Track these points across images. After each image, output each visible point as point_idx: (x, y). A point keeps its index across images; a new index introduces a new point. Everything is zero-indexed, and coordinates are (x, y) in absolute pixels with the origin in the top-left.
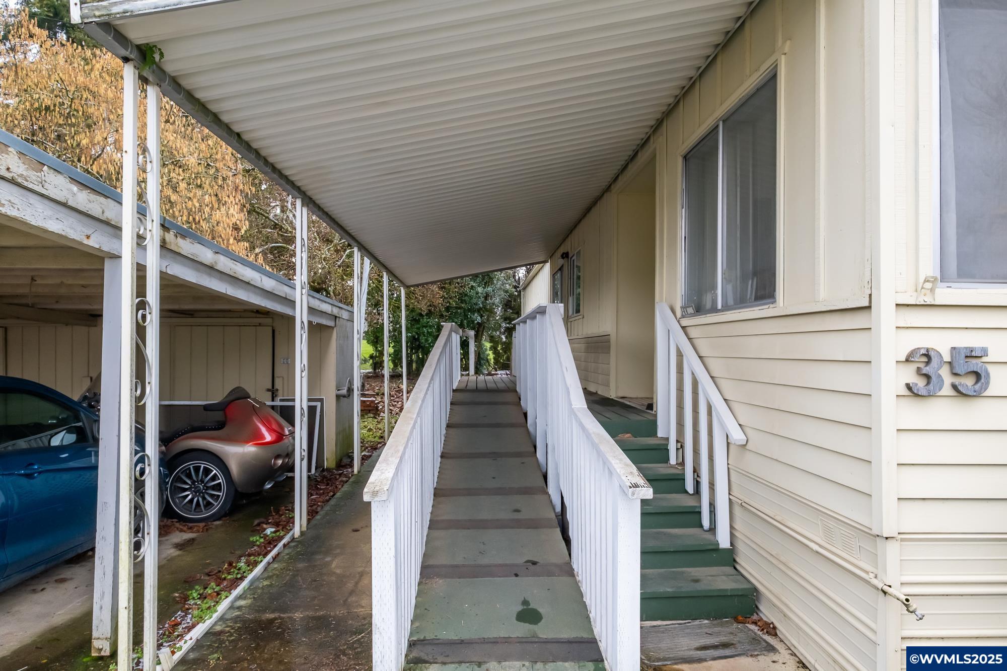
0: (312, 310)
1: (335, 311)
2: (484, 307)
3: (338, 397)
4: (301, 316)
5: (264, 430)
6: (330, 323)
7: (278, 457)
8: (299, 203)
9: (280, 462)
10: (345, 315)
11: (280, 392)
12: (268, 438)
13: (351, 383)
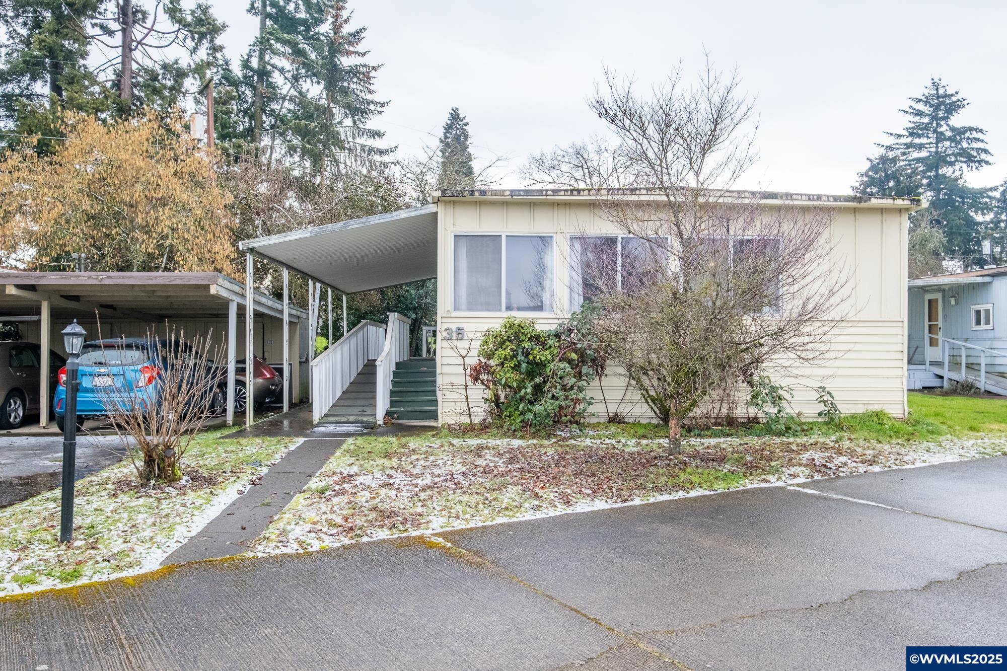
0: (290, 315)
1: (299, 313)
2: (420, 306)
3: (300, 363)
4: (286, 318)
5: (265, 372)
6: (296, 321)
7: (273, 385)
8: (285, 269)
9: (274, 387)
10: (304, 316)
11: (267, 360)
12: (268, 376)
13: (308, 354)
